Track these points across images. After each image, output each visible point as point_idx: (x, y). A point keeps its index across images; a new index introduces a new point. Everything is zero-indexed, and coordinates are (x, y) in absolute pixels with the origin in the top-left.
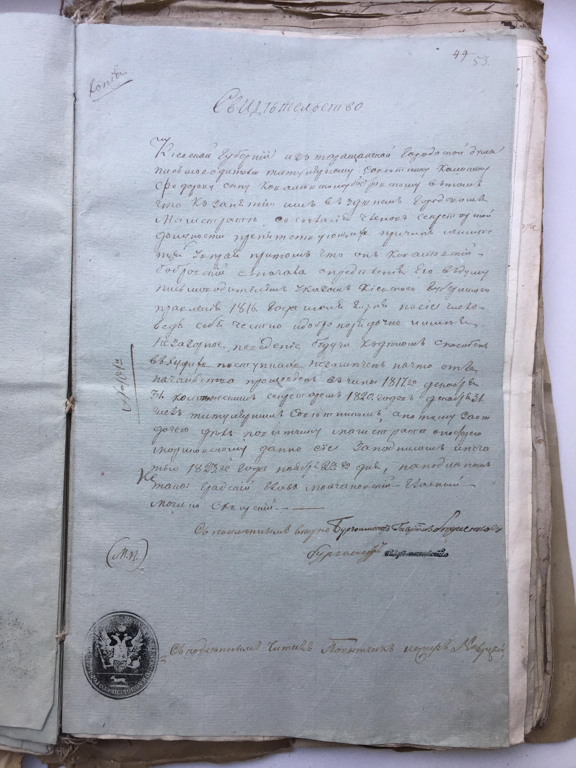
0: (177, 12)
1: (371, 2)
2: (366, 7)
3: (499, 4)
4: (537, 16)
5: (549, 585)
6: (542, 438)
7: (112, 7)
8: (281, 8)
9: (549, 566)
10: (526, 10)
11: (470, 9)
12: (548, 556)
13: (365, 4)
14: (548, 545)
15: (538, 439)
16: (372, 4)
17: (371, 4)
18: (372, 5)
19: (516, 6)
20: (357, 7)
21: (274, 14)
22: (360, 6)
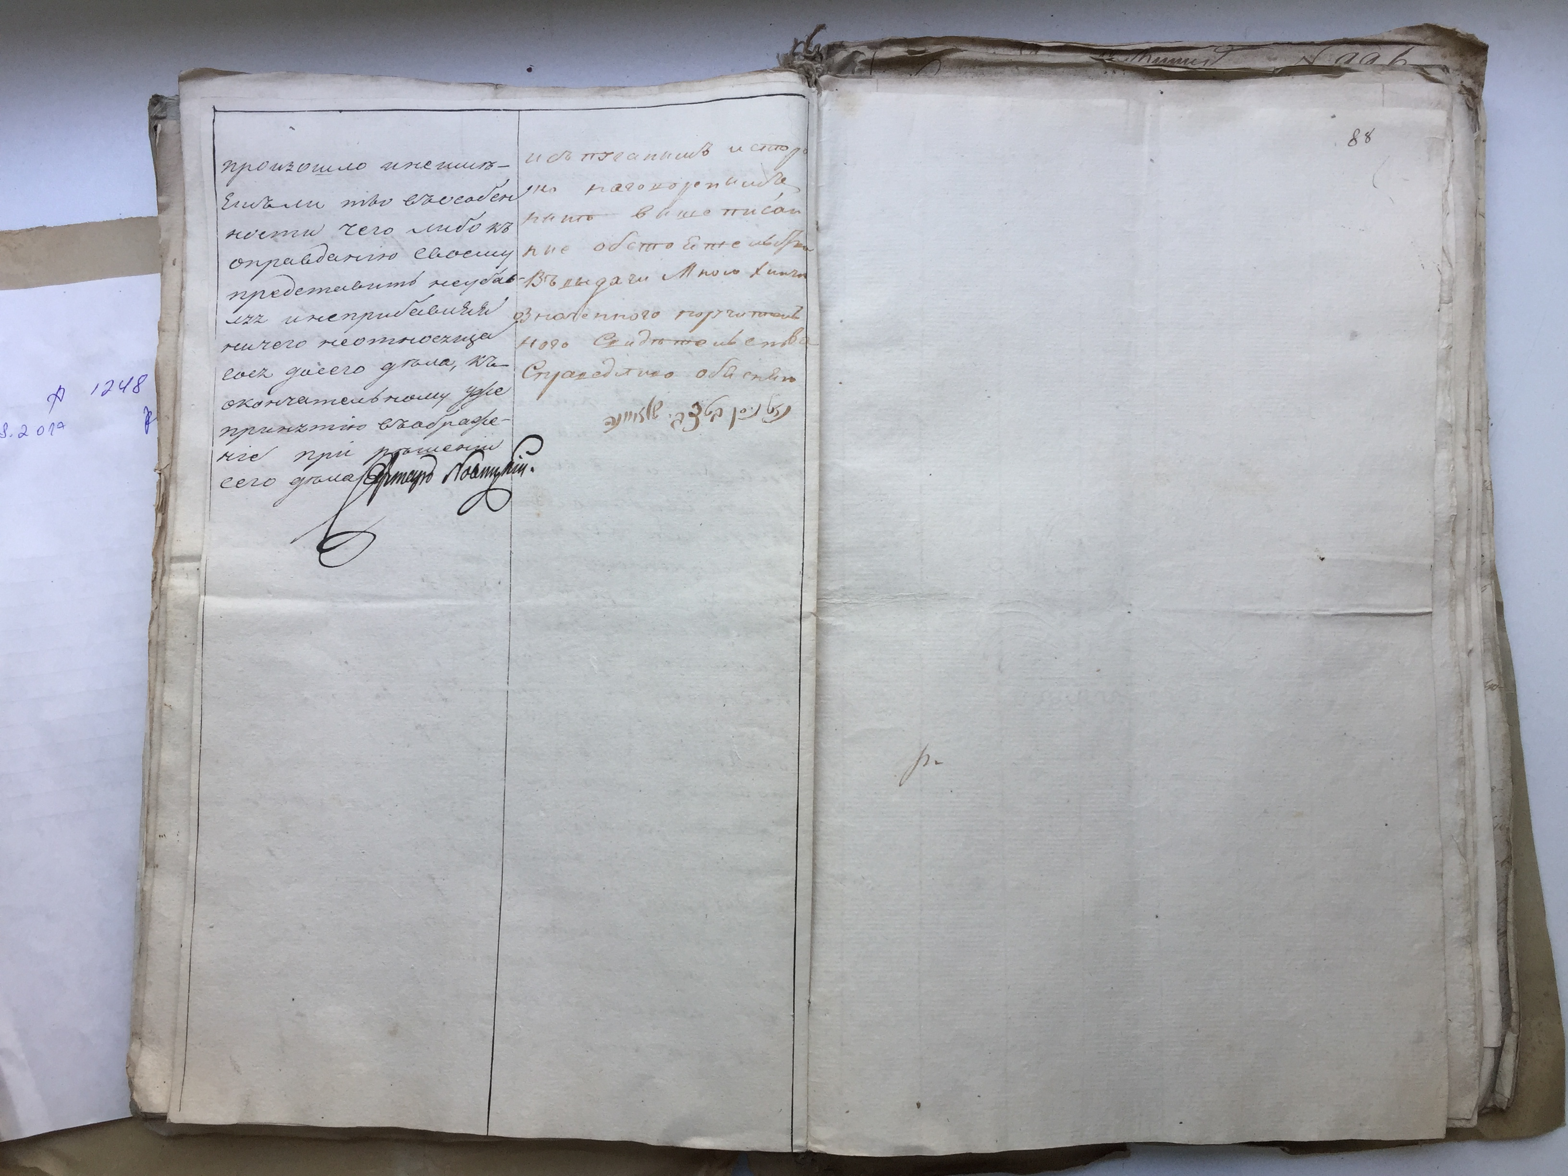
0: (951, 67)
1: (1230, 45)
2: (1224, 54)
3: (1420, 47)
4: (1477, 64)
5: (1510, 900)
6: (1495, 682)
7: (858, 61)
8: (1102, 60)
9: (1511, 872)
10: (1461, 55)
11: (1377, 55)
12: (1509, 857)
13: (1222, 48)
14: (1508, 842)
15: (1490, 684)
16: (1232, 48)
17: (1230, 48)
18: (1232, 50)
19: (1446, 49)
20: (1210, 53)
21: (1091, 70)
22: (1215, 51)
